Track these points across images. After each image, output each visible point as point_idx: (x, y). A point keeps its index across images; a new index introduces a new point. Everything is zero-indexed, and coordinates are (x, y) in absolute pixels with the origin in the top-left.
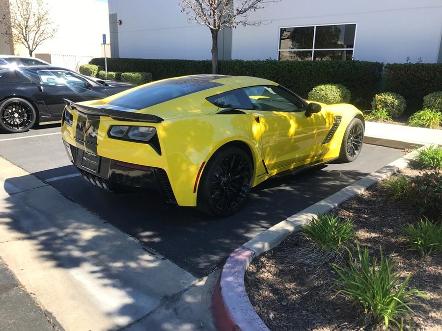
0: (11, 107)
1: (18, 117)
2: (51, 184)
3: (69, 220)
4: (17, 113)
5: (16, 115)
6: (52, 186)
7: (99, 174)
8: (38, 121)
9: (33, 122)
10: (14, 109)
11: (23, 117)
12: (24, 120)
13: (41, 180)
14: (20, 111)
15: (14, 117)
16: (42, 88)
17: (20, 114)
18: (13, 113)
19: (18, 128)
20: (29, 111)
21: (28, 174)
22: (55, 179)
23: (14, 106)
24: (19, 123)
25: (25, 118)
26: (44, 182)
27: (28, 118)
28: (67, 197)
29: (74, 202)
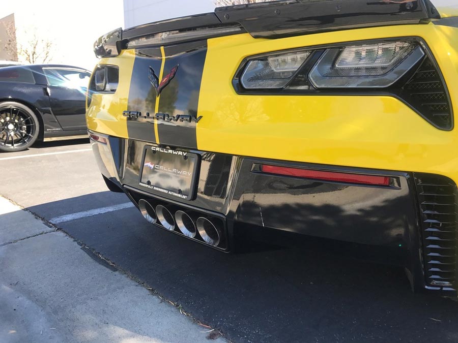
0: (4, 115)
1: (13, 130)
2: (59, 227)
3: (112, 327)
4: (13, 123)
5: (11, 127)
6: (64, 232)
7: (192, 203)
8: (41, 135)
9: (34, 137)
10: (8, 119)
11: (21, 129)
12: (22, 133)
13: (43, 219)
14: (16, 121)
15: (8, 130)
16: (49, 90)
17: (16, 125)
18: (6, 124)
19: (13, 145)
20: (29, 122)
21: (18, 208)
22: (68, 218)
23: (9, 114)
24: (15, 138)
25: (24, 131)
26: (47, 224)
27: (28, 131)
28: (95, 257)
29: (115, 270)
